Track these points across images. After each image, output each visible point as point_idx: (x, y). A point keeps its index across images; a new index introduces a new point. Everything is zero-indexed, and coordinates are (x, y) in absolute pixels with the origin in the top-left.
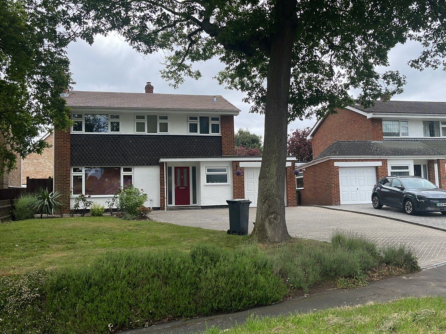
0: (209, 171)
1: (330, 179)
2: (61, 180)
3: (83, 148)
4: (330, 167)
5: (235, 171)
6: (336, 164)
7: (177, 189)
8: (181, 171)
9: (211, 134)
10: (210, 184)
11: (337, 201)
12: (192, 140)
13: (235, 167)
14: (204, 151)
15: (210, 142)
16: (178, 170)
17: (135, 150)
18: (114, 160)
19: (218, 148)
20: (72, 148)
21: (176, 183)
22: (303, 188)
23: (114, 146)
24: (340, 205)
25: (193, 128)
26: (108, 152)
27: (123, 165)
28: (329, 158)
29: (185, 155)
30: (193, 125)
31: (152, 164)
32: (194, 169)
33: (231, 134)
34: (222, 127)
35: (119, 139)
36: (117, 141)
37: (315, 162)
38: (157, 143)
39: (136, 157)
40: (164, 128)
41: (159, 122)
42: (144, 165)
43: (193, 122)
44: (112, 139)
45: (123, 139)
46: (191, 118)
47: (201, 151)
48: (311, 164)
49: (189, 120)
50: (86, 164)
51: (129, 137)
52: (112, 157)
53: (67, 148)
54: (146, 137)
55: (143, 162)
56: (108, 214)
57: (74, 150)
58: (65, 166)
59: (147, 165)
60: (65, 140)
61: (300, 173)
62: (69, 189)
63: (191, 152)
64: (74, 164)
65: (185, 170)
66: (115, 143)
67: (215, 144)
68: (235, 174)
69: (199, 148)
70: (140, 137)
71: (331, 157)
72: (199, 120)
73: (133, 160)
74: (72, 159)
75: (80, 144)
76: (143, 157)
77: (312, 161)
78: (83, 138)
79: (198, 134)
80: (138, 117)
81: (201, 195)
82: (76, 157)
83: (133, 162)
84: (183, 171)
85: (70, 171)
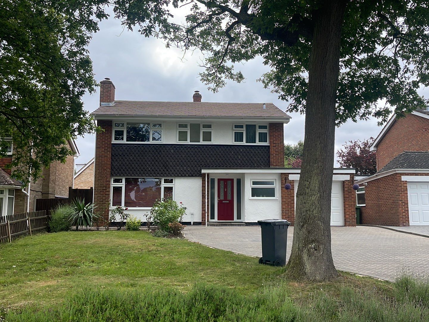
0: (254, 183)
1: (396, 195)
2: (100, 191)
3: (124, 158)
4: (396, 182)
5: (284, 184)
6: (404, 178)
7: (220, 202)
8: (224, 183)
9: (258, 143)
10: (255, 198)
11: (405, 221)
12: (238, 150)
13: (284, 180)
14: (250, 162)
15: (257, 152)
16: (222, 182)
17: (176, 161)
18: (155, 170)
19: (265, 159)
20: (113, 158)
21: (219, 197)
22: (364, 205)
23: (155, 156)
24: (409, 226)
25: (238, 137)
26: (149, 163)
27: (164, 176)
28: (395, 171)
29: (229, 165)
30: (239, 133)
31: (194, 175)
32: (239, 182)
33: (281, 144)
34: (270, 136)
35: (161, 148)
36: (158, 151)
37: (379, 175)
38: (199, 154)
39: (178, 168)
40: (208, 136)
41: (202, 130)
42: (185, 176)
43: (239, 130)
44: (153, 149)
45: (164, 148)
46: (236, 127)
47: (246, 161)
48: (374, 177)
49: (234, 129)
50: (126, 175)
51: (171, 147)
52: (153, 168)
53: (108, 158)
54: (189, 146)
55: (185, 173)
56: (145, 228)
57: (115, 160)
58: (106, 176)
59: (189, 176)
60: (106, 150)
61: (360, 188)
62: (108, 200)
63: (236, 162)
64: (114, 175)
65: (229, 182)
66: (157, 153)
67: (262, 154)
68: (283, 188)
69: (245, 159)
70: (182, 147)
71: (398, 170)
72: (245, 128)
73: (174, 171)
74: (112, 169)
75: (121, 153)
76: (185, 168)
77: (375, 175)
78: (124, 148)
79: (244, 143)
80: (181, 126)
81: (246, 210)
82: (116, 167)
83: (175, 173)
84: (227, 183)
85: (110, 181)
